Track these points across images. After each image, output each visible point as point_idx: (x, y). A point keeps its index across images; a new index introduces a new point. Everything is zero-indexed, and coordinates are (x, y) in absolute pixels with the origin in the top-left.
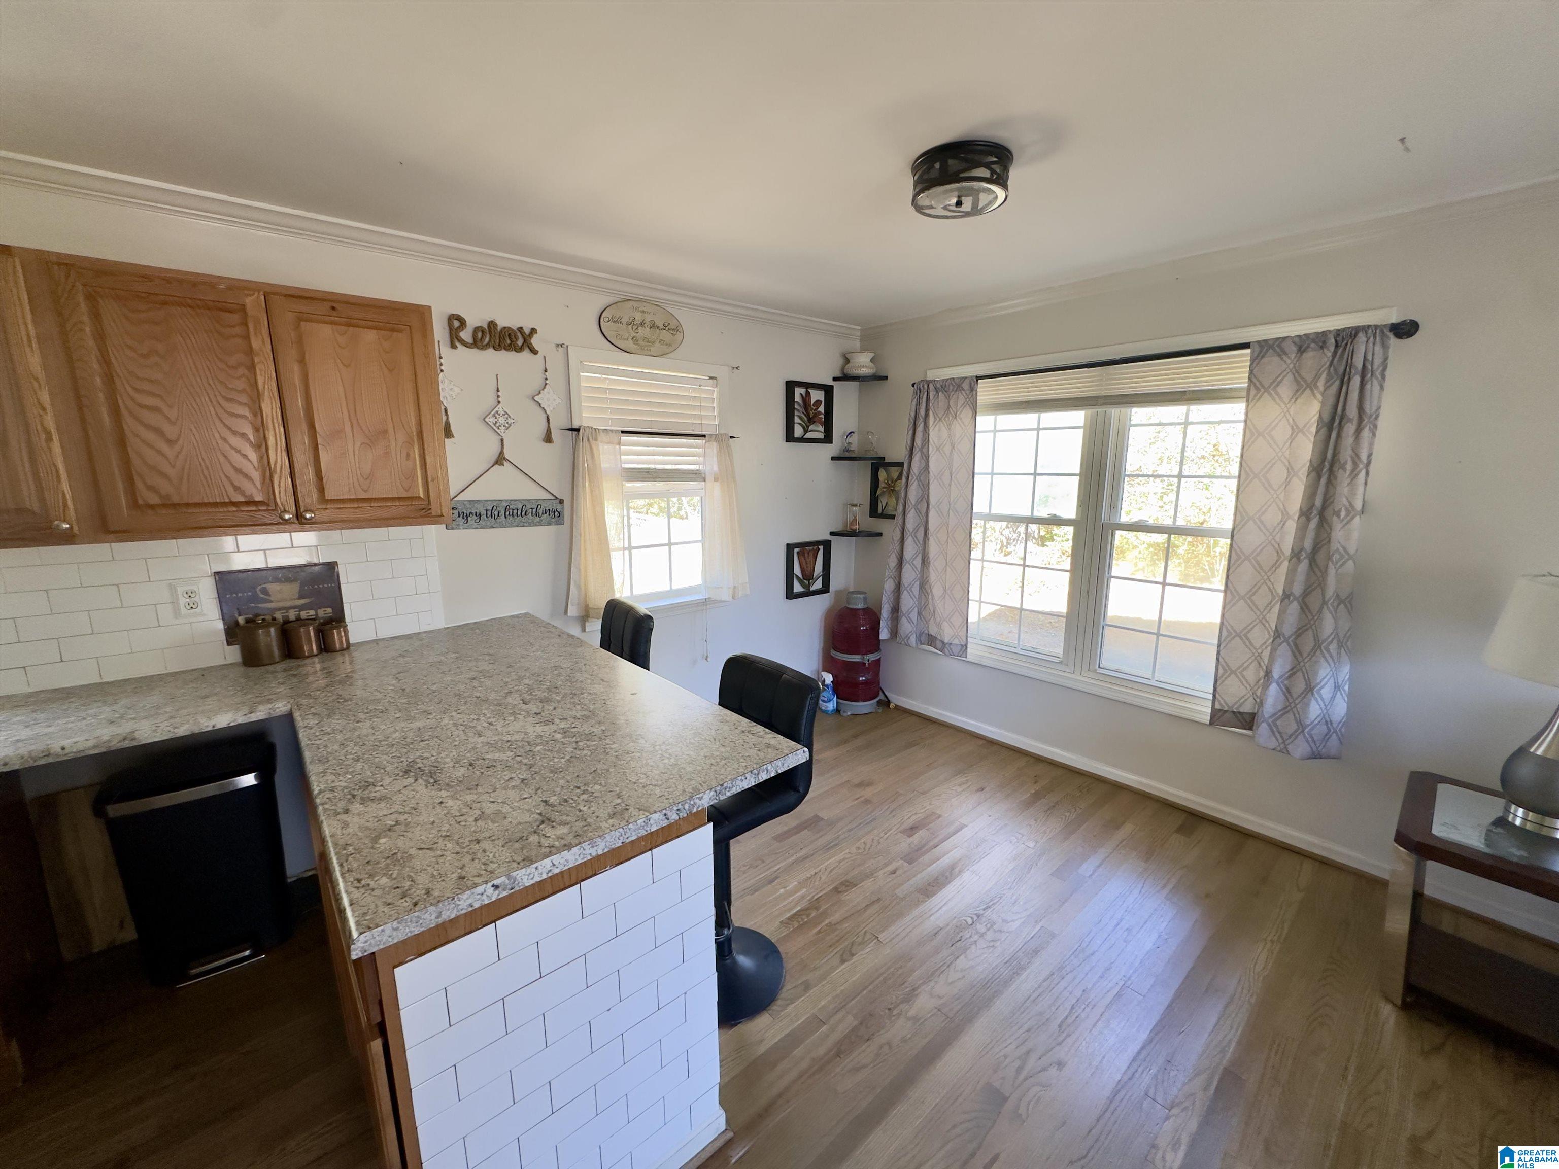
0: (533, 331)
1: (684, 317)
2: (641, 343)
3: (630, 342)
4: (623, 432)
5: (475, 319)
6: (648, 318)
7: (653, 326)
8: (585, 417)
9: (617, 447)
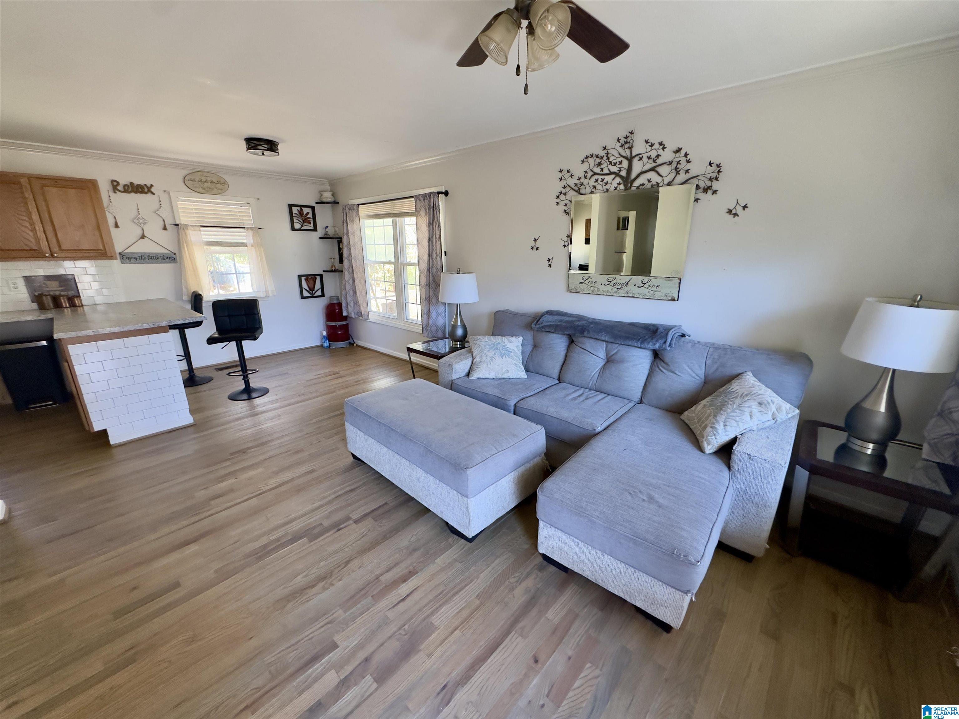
0: (152, 186)
1: (228, 178)
2: (207, 189)
3: (201, 189)
4: (201, 226)
5: (123, 181)
6: (209, 179)
7: (212, 182)
8: (183, 220)
9: (199, 232)
